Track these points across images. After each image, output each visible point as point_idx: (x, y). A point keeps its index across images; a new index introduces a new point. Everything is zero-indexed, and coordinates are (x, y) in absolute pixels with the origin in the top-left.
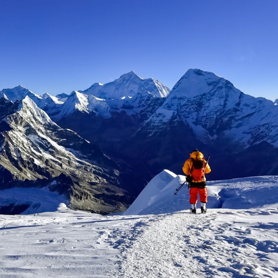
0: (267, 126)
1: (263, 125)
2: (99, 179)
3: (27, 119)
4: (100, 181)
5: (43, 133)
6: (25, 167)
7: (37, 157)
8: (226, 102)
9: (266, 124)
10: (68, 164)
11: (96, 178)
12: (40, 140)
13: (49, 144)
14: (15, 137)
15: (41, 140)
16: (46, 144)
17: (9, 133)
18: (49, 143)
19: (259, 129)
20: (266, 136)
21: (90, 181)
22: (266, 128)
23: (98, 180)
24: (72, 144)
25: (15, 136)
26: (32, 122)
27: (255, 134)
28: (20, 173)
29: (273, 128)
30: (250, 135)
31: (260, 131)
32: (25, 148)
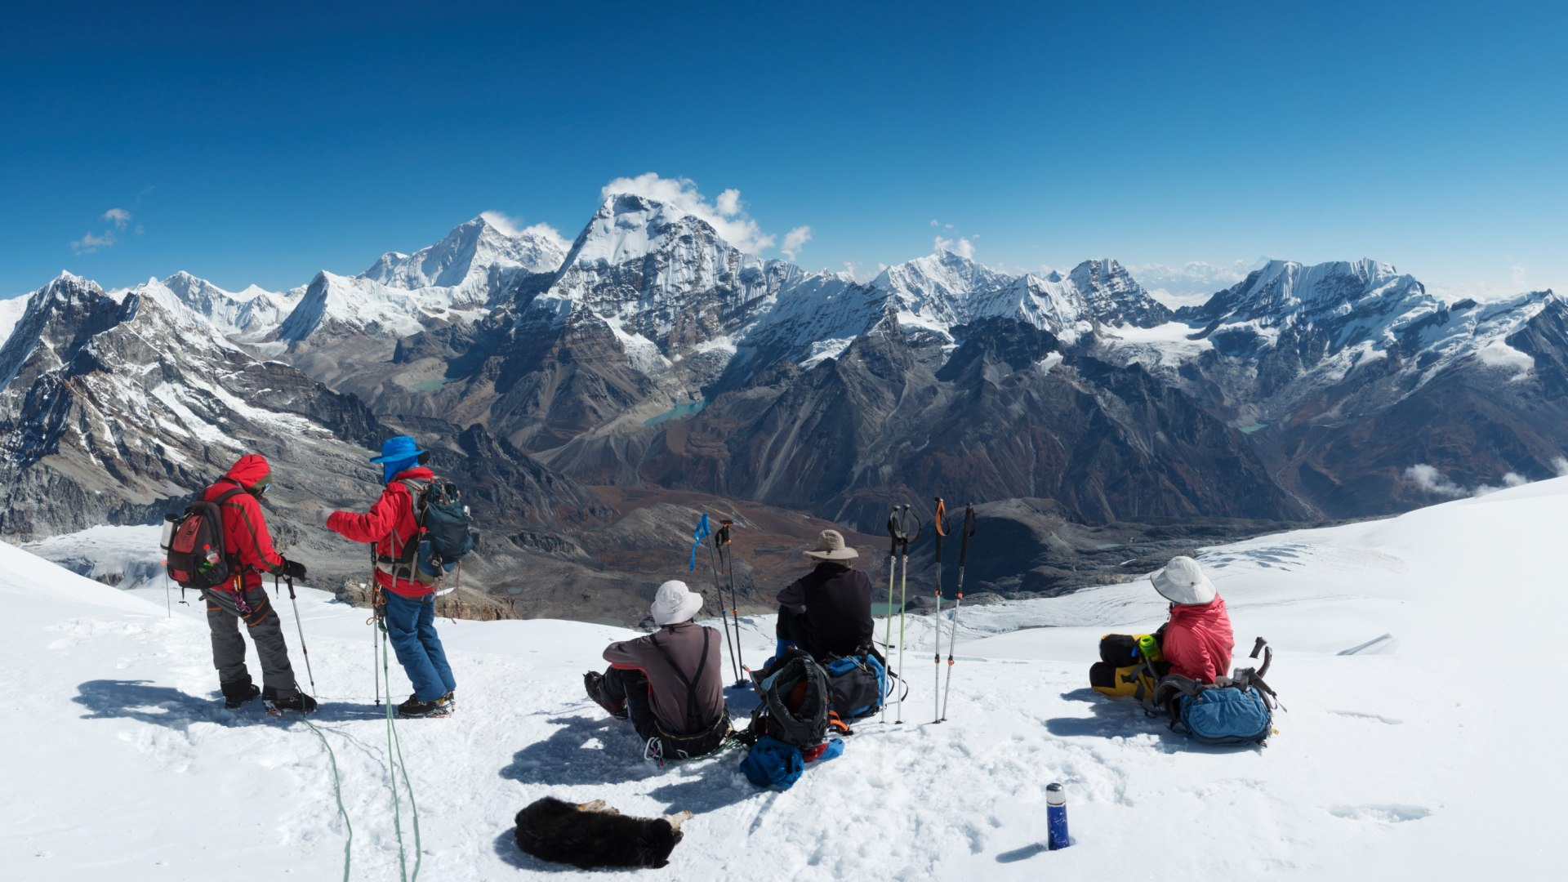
0: (789, 324)
1: (782, 324)
2: (364, 489)
3: (154, 342)
4: (368, 494)
5: (202, 376)
6: (137, 471)
7: (174, 442)
8: (702, 273)
9: (788, 321)
10: (277, 457)
11: (358, 487)
12: (191, 396)
13: (217, 405)
14: (106, 391)
15: (194, 395)
16: (209, 407)
17: (86, 381)
18: (218, 402)
19: (774, 333)
20: (788, 348)
21: (338, 497)
22: (788, 330)
23: (363, 493)
24: (290, 402)
25: (108, 386)
26: (171, 349)
27: (765, 345)
28: (119, 490)
29: (803, 328)
30: (755, 348)
31: (776, 338)
32: (139, 418)
